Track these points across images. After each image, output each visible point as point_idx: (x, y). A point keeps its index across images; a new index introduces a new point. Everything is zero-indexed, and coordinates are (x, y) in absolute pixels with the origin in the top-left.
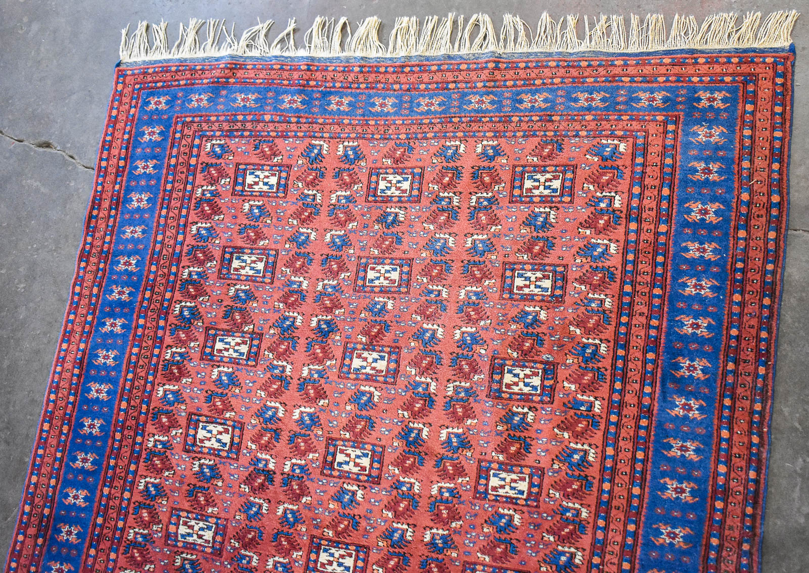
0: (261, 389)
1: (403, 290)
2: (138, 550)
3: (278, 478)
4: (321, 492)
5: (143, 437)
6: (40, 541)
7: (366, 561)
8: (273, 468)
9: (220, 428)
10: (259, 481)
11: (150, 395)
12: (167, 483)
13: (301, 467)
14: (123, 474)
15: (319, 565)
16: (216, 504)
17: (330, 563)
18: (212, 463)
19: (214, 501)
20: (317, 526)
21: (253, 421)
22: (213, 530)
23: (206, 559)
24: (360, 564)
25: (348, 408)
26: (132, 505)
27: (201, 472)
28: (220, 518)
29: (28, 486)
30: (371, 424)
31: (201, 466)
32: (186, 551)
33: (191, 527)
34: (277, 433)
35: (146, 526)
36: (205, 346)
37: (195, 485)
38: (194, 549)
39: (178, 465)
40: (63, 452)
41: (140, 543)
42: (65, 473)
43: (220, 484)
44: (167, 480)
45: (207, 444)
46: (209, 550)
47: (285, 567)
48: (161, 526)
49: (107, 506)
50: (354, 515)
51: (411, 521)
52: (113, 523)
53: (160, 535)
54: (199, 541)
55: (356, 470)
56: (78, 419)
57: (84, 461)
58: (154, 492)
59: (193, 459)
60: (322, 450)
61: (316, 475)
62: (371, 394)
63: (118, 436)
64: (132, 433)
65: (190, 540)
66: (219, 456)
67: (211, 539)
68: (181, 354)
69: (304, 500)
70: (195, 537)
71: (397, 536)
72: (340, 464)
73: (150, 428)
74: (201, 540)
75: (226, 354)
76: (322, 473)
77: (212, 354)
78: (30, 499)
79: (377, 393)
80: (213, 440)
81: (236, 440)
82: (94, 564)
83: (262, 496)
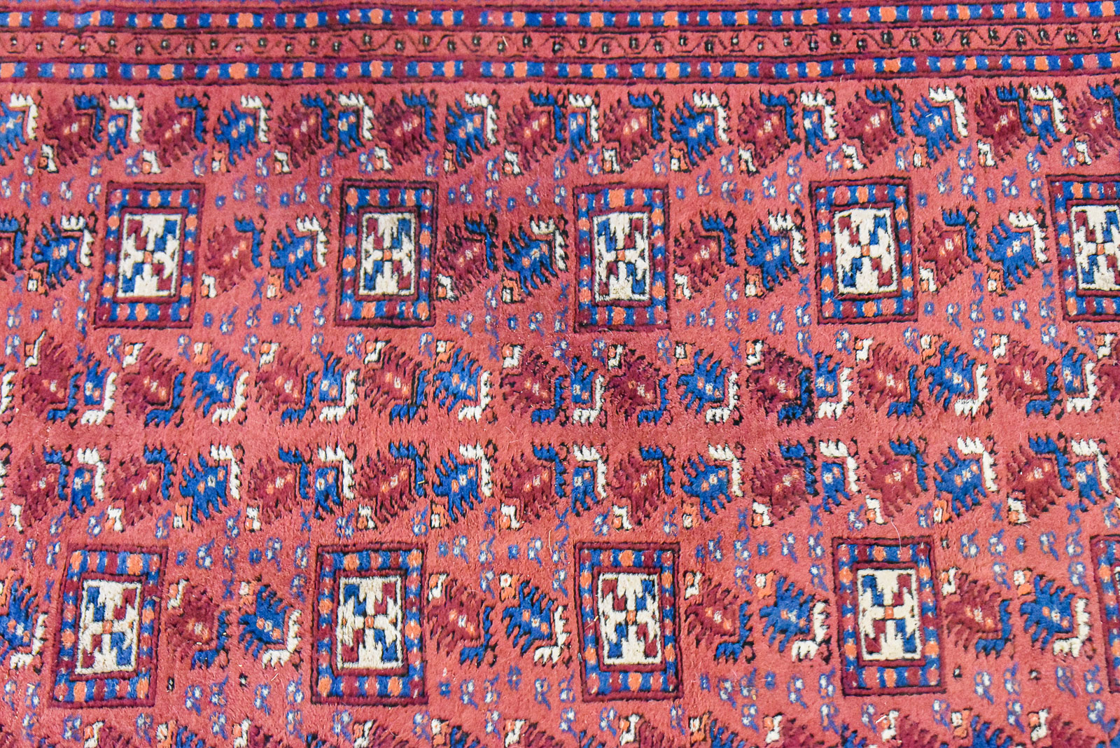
0: (1012, 343)
2: (548, 126)
3: (798, 432)
4: (790, 547)
5: (823, 78)
7: (644, 694)
8: (821, 415)
9: (888, 262)
10: (781, 387)
11: (928, 73)
12: (724, 162)
13: (840, 485)
14: (719, 50)
15: (609, 576)
16: (699, 291)
17: (620, 605)
18: (799, 259)
19: (707, 284)
20: (703, 554)
21: (925, 341)
22: (637, 297)
23: (563, 293)
24: (635, 681)
25: (1020, 578)
26: (651, 89)
27: (770, 239)
28: (667, 308)
30: (994, 644)
31: (785, 234)
32: (571, 241)
33: (630, 243)
34: (910, 406)
35: (609, 134)
36: (1085, 180)
37: (734, 229)
38: (579, 260)
39: (772, 179)
41: (564, 127)
43: (751, 290)
44: (730, 161)
45: (842, 239)
46: (585, 298)
47: (585, 493)
48: (616, 167)
49: (633, 29)
50: (751, 644)
52: (597, 53)
53: (595, 171)
54: (601, 270)
55: (866, 626)
58: (693, 134)
59: (797, 211)
60: (898, 528)
61: (830, 525)
62: (1070, 632)
63: (809, 17)
64: (824, 49)
65: (600, 246)
66: (819, 274)
67: (612, 296)
68: (1049, 125)
69: (759, 508)
70: (610, 257)
72: (871, 583)
73: (847, 90)
74: (604, 274)
75: (1079, 237)
76: (837, 541)
77: (1069, 201)
79: (1075, 645)
80: (855, 252)
81: (870, 309)
82: (491, 29)
83: (746, 399)
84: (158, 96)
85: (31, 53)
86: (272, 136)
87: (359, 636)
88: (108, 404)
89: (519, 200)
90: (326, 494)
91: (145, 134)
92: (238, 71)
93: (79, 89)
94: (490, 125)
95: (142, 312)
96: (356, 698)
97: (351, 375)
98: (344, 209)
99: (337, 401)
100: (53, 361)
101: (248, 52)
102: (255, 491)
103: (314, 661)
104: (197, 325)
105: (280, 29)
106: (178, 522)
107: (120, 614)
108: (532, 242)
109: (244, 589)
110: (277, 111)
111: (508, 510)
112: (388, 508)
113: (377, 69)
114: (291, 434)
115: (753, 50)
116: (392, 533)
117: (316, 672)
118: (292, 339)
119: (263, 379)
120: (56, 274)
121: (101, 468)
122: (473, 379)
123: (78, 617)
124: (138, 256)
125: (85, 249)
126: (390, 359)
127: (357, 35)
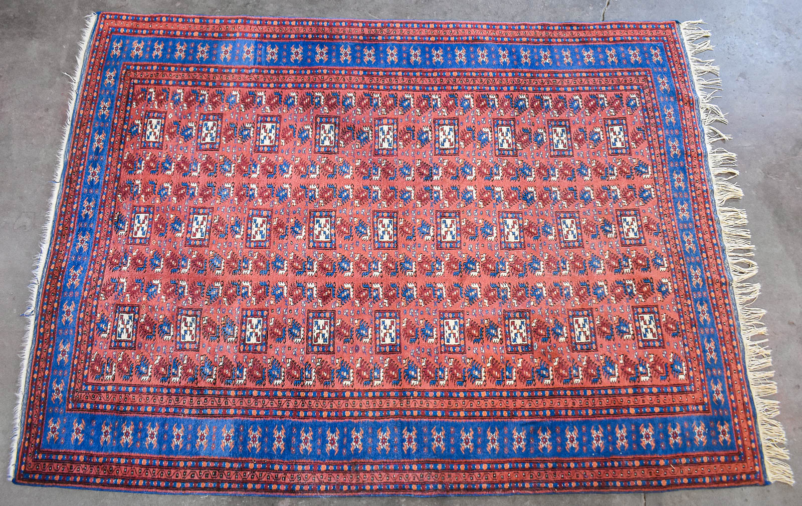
0: (482, 162)
1: (563, 245)
2: (368, 102)
3: (428, 183)
4: (425, 212)
5: (438, 91)
6: (361, 38)
7: (389, 248)
8: (434, 179)
9: (453, 140)
10: (425, 172)
11: (464, 90)
12: (412, 112)
13: (438, 197)
14: (412, 82)
15: (381, 219)
16: (405, 146)
17: (383, 226)
18: (430, 139)
19: (407, 144)
20: (404, 214)
21: (461, 161)
22: (389, 147)
23: (371, 146)
24: (386, 245)
25: (480, 221)
26: (394, 92)
27: (423, 133)
28: (397, 150)
29: (393, 23)
30: (473, 238)
31: (427, 132)
32: (373, 132)
33: (388, 133)
34: (456, 177)
35: (384, 104)
36: (502, 120)
37: (414, 130)
38: (375, 137)
39: (424, 117)
40: (419, 41)
41: (372, 102)
42: (405, 45)
43: (418, 146)
44: (414, 112)
45: (441, 134)
46: (377, 148)
47: (375, 198)
48: (385, 113)
49: (390, 76)
50: (415, 236)
51: (418, 273)
52: (381, 82)
53: (380, 114)
54: (381, 140)
55: (443, 233)
56: (440, 45)
57: (416, 56)
58: (405, 105)
59: (430, 126)
60: (452, 208)
61: (435, 207)
62: (492, 235)
63: (435, 74)
64: (438, 83)
65: (381, 134)
66: (435, 142)
67: (383, 147)
68: (494, 105)
69: (418, 202)
70: (383, 137)
71: (408, 265)
72: (445, 222)
73: (444, 94)
75: (500, 135)
76: (437, 211)
77: (498, 125)
78: (385, 25)
79: (493, 238)
80: (444, 137)
81: (447, 152)
82: (354, 75)
83: (416, 175)
84: (269, 92)
85: (238, 80)
86: (298, 103)
87: (320, 233)
88: (258, 173)
89: (360, 122)
90: (312, 197)
91: (266, 102)
92: (289, 85)
93: (250, 90)
94: (353, 101)
95: (266, 149)
96: (319, 248)
97: (318, 166)
98: (316, 123)
99: (314, 173)
100: (244, 161)
101: (292, 80)
102: (294, 195)
103: (309, 239)
104: (280, 153)
105: (300, 74)
106: (275, 203)
107: (262, 226)
108: (363, 132)
109: (292, 220)
110: (300, 96)
111: (356, 202)
112: (327, 200)
113: (325, 86)
114: (303, 181)
115: (420, 83)
116: (328, 207)
117: (309, 241)
118: (303, 157)
119: (296, 167)
120: (245, 138)
121: (256, 189)
122: (348, 168)
123: (251, 226)
124: (265, 134)
125: (252, 132)
126: (328, 162)
127: (320, 76)
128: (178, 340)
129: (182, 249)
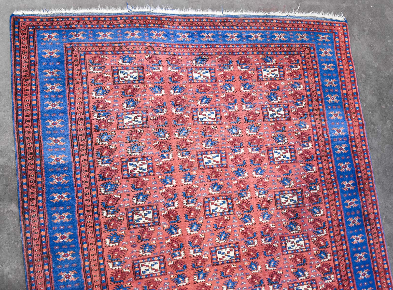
2: (319, 226)
3: (266, 282)
4: (243, 283)
5: (337, 279)
6: (366, 213)
7: (212, 259)
8: (270, 286)
10: (274, 278)
12: (317, 261)
14: (340, 257)
15: (233, 250)
16: (291, 260)
17: (228, 252)
18: (300, 278)
19: (292, 261)
20: (240, 267)
22: (288, 248)
23: (286, 234)
24: (214, 257)
26: (330, 245)
27: (303, 272)
28: (286, 254)
29: (382, 235)
31: (305, 275)
32: (297, 234)
33: (298, 245)
35: (319, 238)
37: (304, 265)
38: (294, 236)
39: (315, 271)
40: (373, 258)
41: (319, 229)
42: (367, 248)
43: (292, 270)
44: (318, 263)
46: (286, 238)
47: (248, 243)
48: (313, 241)
49: (342, 240)
50: (224, 278)
51: (197, 285)
52: (335, 234)
53: (311, 237)
54: (292, 240)
56: (372, 275)
57: (361, 257)
58: (322, 255)
59: (309, 277)
63: (349, 275)
64: (343, 278)
65: (297, 239)
66: (297, 283)
67: (287, 243)
69: (250, 277)
70: (295, 242)
71: (201, 276)
73: (336, 284)
74: (291, 241)
78: (379, 230)
82: (337, 212)
83: (271, 272)
84: (313, 151)
85: (318, 127)
86: (309, 174)
87: (216, 205)
88: (253, 152)
89: (303, 223)
90: (241, 195)
91: (305, 150)
92: (320, 166)
93: (312, 137)
94: (317, 215)
95: (271, 155)
96: (205, 206)
97: (265, 196)
98: (296, 190)
99: (259, 194)
100: (259, 141)
101: (325, 167)
102: (240, 182)
103: (210, 197)
104: (270, 166)
105: (330, 172)
106: (233, 169)
107: (214, 161)
108: (296, 226)
109: (222, 183)
110: (314, 174)
111: (243, 229)
112: (241, 206)
113: (325, 192)
114: (252, 187)
115: (341, 264)
116: (236, 208)
117: (208, 198)
118: (270, 184)
119: (262, 180)
120: (276, 139)
121: (241, 153)
122: (267, 219)
123: (213, 154)
124: (281, 153)
125: (281, 143)
126: (269, 203)
127: (331, 187)
128: (124, 114)
129: (189, 106)
